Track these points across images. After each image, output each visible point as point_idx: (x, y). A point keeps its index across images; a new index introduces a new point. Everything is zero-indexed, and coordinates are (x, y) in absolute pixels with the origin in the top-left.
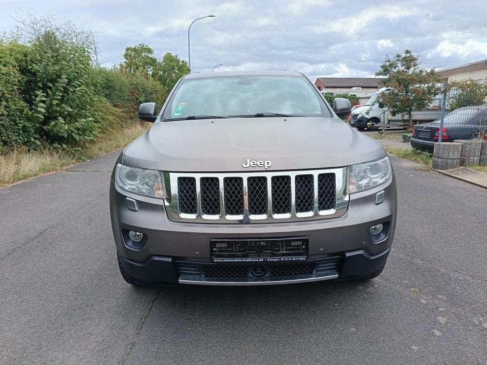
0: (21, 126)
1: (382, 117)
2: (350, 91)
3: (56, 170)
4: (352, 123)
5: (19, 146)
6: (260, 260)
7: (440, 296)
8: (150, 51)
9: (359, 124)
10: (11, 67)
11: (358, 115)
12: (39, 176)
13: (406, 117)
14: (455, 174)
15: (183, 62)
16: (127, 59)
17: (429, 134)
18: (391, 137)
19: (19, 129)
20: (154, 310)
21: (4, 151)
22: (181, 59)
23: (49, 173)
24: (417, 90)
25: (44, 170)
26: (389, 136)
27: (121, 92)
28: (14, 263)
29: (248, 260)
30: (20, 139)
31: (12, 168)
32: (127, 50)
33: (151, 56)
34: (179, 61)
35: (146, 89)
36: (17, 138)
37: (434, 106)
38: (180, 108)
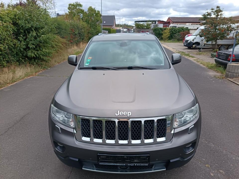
0: (15, 52)
1: (201, 43)
2: (185, 26)
3: (33, 75)
4: (185, 45)
5: (14, 63)
6: (124, 165)
7: (221, 171)
8: (81, 5)
9: (188, 45)
10: (8, 23)
11: (188, 41)
12: (24, 79)
13: (214, 43)
14: (237, 82)
15: (98, 11)
16: (69, 10)
17: (225, 57)
18: (205, 54)
19: (14, 54)
20: (73, 172)
21: (7, 65)
22: (97, 10)
23: (29, 77)
24: (221, 29)
25: (27, 75)
26: (204, 53)
27: (65, 30)
28: (7, 138)
29: (117, 164)
30: (15, 59)
31: (11, 75)
32: (70, 5)
33: (81, 8)
34: (96, 11)
35: (79, 27)
36: (14, 59)
37: (230, 37)
38: (89, 60)
